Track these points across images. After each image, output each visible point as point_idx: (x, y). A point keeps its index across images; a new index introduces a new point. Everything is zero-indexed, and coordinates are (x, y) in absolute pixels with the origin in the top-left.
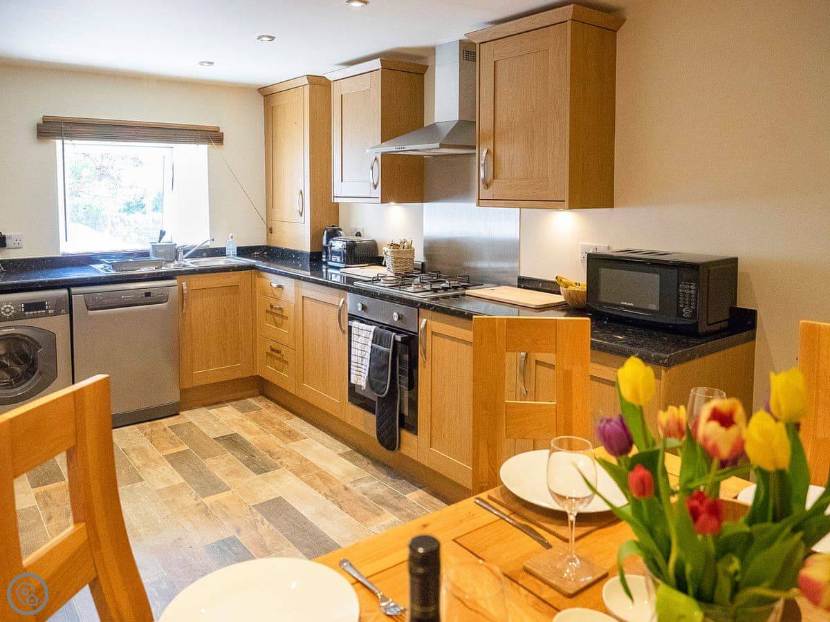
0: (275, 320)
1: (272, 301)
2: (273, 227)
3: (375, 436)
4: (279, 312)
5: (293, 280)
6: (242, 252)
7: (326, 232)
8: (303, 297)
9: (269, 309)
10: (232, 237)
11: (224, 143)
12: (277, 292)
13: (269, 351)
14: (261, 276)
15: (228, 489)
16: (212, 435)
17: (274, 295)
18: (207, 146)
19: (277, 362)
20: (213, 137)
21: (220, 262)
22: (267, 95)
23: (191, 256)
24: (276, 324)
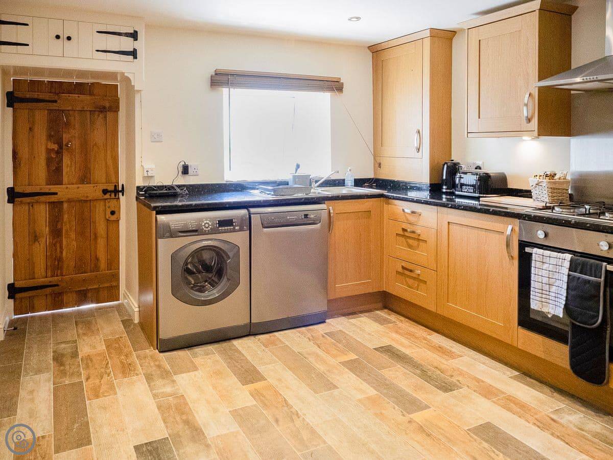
0: (407, 242)
1: (405, 226)
2: (381, 162)
3: (568, 367)
4: (412, 235)
5: (435, 207)
6: (359, 183)
7: (445, 166)
8: (449, 223)
9: (401, 233)
10: (350, 170)
11: (343, 91)
12: (412, 219)
13: (400, 270)
14: (388, 204)
15: (427, 407)
16: (371, 346)
17: (407, 220)
18: (330, 93)
19: (411, 281)
20: (335, 86)
21: (343, 191)
22: (377, 52)
23: (322, 185)
24: (410, 246)
